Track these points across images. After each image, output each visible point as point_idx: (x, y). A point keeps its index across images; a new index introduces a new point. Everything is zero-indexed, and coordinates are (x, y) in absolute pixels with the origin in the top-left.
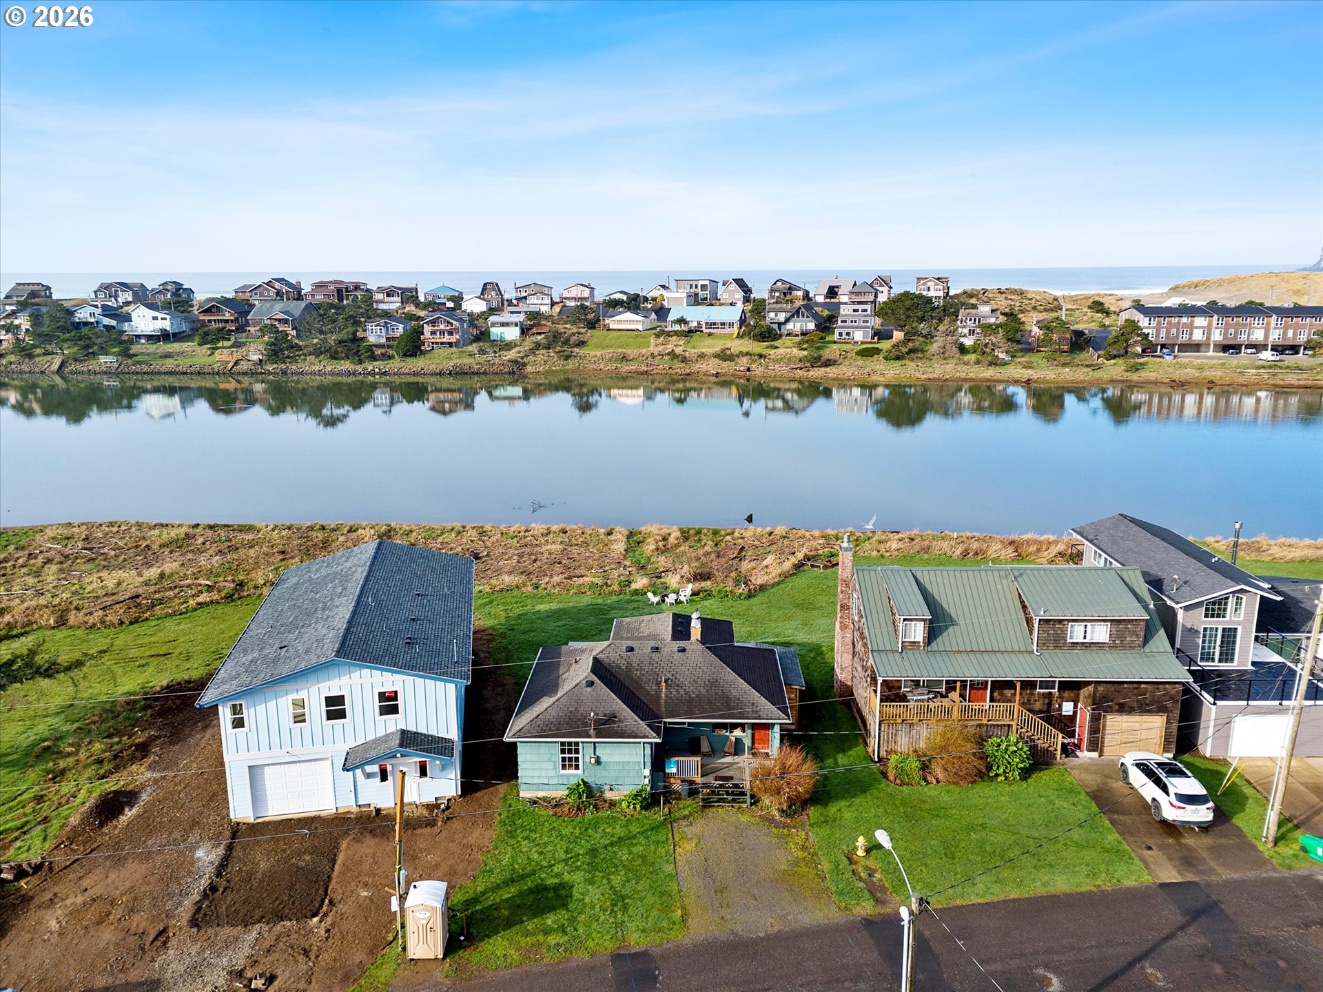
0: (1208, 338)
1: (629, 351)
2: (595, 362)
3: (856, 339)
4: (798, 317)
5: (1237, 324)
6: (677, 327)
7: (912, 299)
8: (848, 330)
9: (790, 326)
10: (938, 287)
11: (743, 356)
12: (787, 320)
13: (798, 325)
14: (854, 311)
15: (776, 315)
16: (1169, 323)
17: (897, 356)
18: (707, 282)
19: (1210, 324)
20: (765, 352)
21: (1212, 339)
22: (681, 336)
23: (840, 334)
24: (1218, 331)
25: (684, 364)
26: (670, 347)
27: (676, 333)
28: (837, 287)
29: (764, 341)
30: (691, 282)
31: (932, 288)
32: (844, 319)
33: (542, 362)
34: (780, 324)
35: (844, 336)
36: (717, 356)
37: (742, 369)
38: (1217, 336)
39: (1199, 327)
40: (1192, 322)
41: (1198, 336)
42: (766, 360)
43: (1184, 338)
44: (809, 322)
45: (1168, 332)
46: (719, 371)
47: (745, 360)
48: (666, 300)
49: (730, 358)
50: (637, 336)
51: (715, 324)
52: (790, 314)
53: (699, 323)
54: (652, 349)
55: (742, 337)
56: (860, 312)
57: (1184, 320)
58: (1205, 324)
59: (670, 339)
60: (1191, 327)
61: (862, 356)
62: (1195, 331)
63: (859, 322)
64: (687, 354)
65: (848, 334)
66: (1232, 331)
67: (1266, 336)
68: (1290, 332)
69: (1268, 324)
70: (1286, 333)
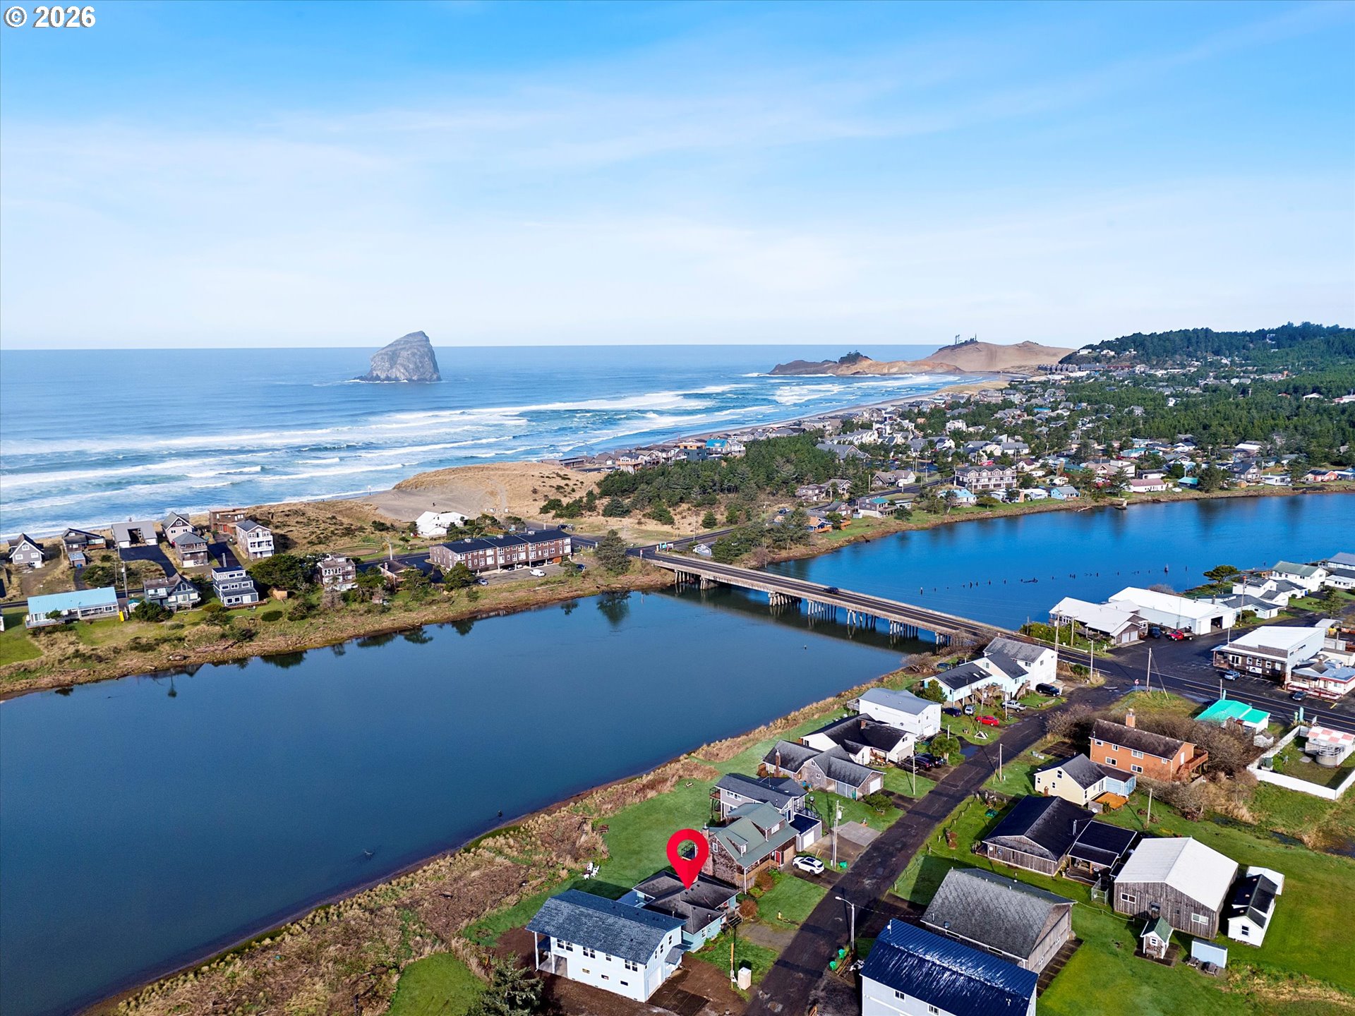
0: (496, 562)
3: (247, 603)
5: (511, 550)
8: (237, 596)
9: (173, 599)
10: (266, 532)
12: (169, 595)
13: (182, 598)
14: (230, 576)
15: (156, 592)
16: (472, 556)
19: (495, 553)
21: (499, 562)
22: (64, 630)
23: (230, 601)
24: (501, 557)
27: (54, 628)
31: (261, 534)
32: (225, 585)
34: (166, 602)
35: (234, 602)
38: (501, 561)
39: (490, 556)
40: (485, 553)
41: (490, 561)
43: (482, 564)
44: (192, 592)
45: (473, 563)
51: (91, 610)
52: (171, 589)
53: (70, 612)
55: (130, 619)
56: (236, 576)
57: (480, 553)
58: (492, 553)
60: (485, 556)
62: (488, 559)
63: (242, 587)
65: (237, 600)
66: (509, 556)
67: (527, 556)
68: (540, 552)
69: (527, 548)
70: (537, 554)
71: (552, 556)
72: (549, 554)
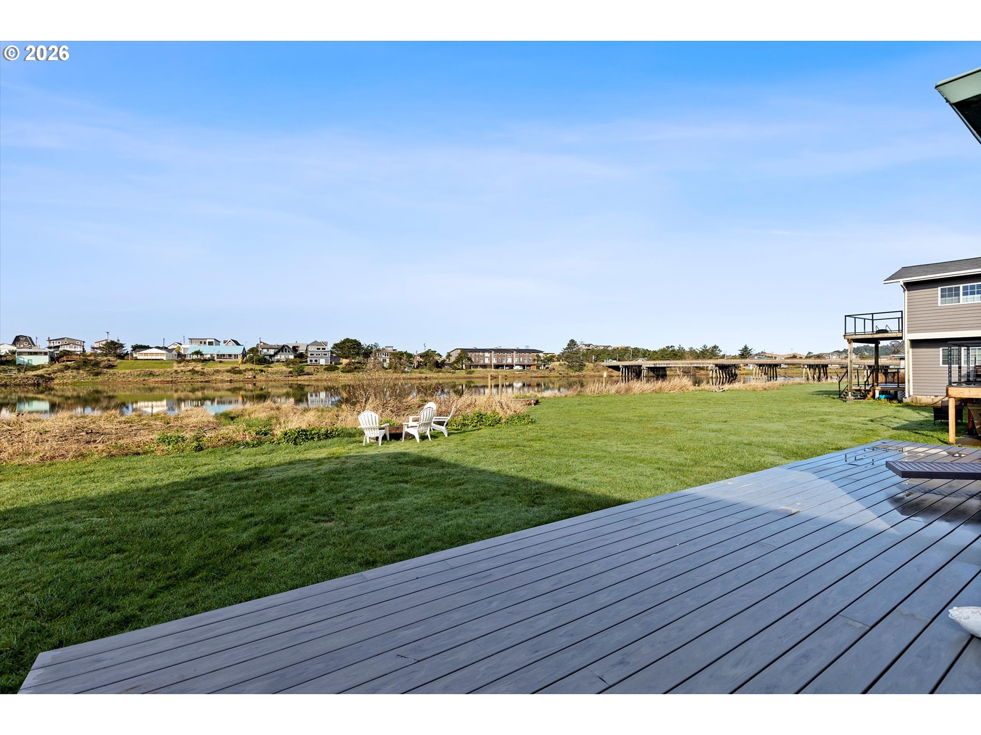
0: (491, 362)
1: (155, 370)
2: (124, 377)
3: (321, 363)
4: (283, 352)
5: (501, 355)
6: (195, 357)
7: (352, 342)
8: (316, 359)
9: (278, 357)
11: (249, 371)
12: (276, 354)
13: (283, 357)
14: (318, 349)
15: (268, 351)
16: (475, 355)
17: (348, 370)
18: (213, 340)
19: (491, 356)
20: (264, 369)
21: (493, 362)
22: (198, 362)
23: (311, 361)
24: (495, 359)
25: (203, 376)
26: (190, 368)
27: (193, 360)
28: (297, 347)
29: (262, 365)
30: (201, 340)
32: (312, 353)
33: (71, 377)
34: (271, 356)
35: (314, 362)
36: (228, 371)
37: (250, 377)
38: (494, 361)
39: (487, 357)
40: (484, 355)
41: (487, 361)
42: (266, 373)
43: (481, 362)
44: (290, 354)
46: (232, 379)
47: (250, 373)
48: (183, 349)
49: (240, 372)
50: (162, 363)
51: (224, 355)
52: (277, 350)
53: (211, 355)
54: (175, 368)
55: (245, 363)
56: (321, 350)
57: (481, 354)
58: (489, 356)
59: (190, 363)
60: (484, 358)
61: (328, 371)
62: (486, 359)
63: (322, 355)
64: (205, 371)
65: (316, 361)
66: (500, 358)
67: (513, 361)
68: (521, 359)
69: (513, 355)
70: (520, 360)
71: (530, 364)
72: (528, 362)
